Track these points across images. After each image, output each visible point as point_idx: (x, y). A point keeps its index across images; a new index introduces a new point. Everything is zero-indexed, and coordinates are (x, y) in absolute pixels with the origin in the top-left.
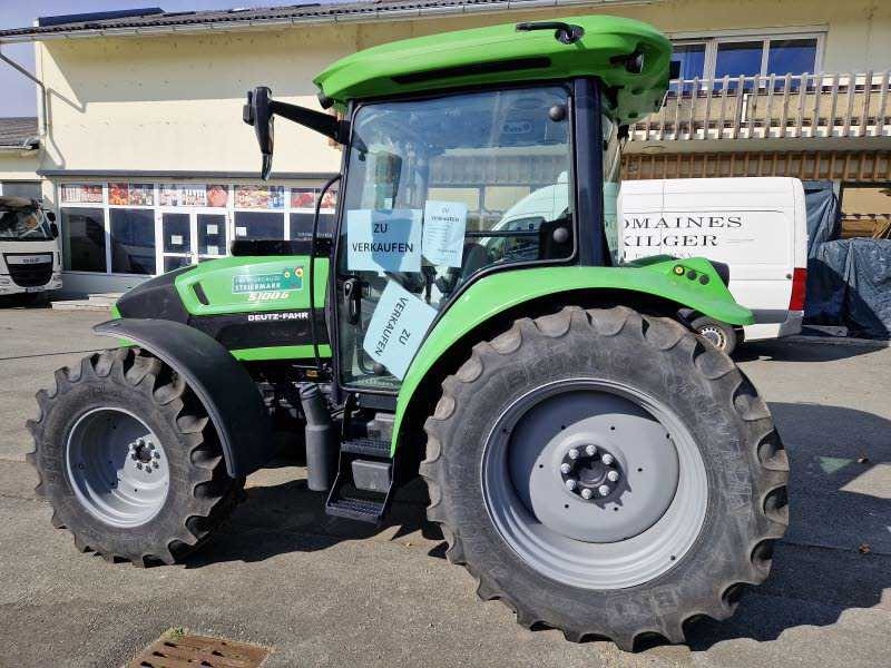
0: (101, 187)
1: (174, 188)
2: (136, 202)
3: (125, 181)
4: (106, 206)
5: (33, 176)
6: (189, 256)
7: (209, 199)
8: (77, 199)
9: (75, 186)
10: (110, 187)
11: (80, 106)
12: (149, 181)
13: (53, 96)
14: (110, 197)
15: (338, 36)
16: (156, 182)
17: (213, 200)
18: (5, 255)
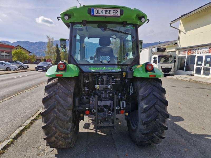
0: (186, 51)
1: (201, 49)
2: (192, 54)
3: (191, 49)
4: (186, 55)
5: (174, 50)
6: (201, 67)
7: (209, 51)
8: (182, 54)
9: (182, 51)
10: (188, 51)
11: (185, 33)
12: (196, 48)
13: (181, 32)
14: (188, 53)
16: (197, 48)
17: (210, 51)
18: (161, 66)
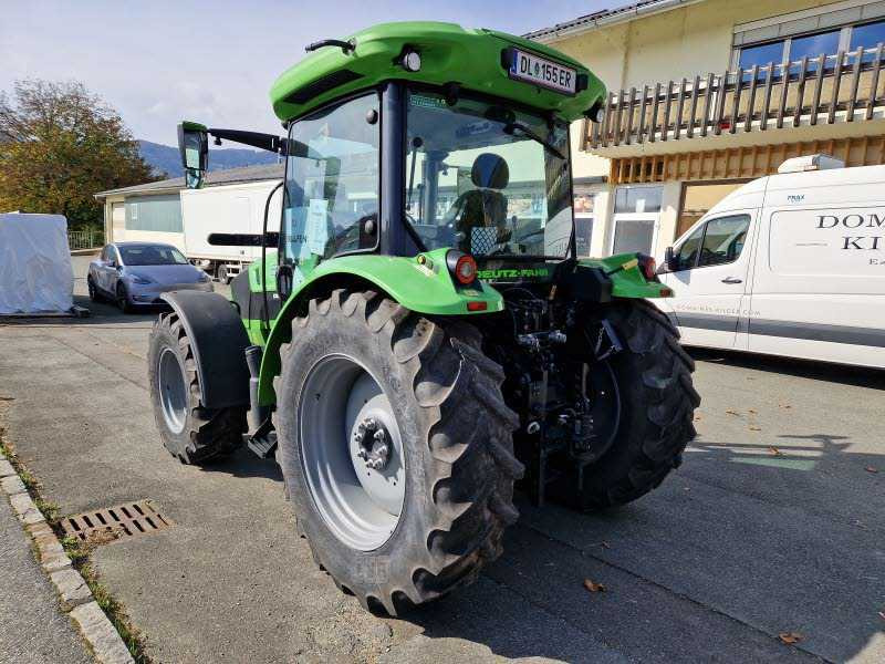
15: (608, 40)
